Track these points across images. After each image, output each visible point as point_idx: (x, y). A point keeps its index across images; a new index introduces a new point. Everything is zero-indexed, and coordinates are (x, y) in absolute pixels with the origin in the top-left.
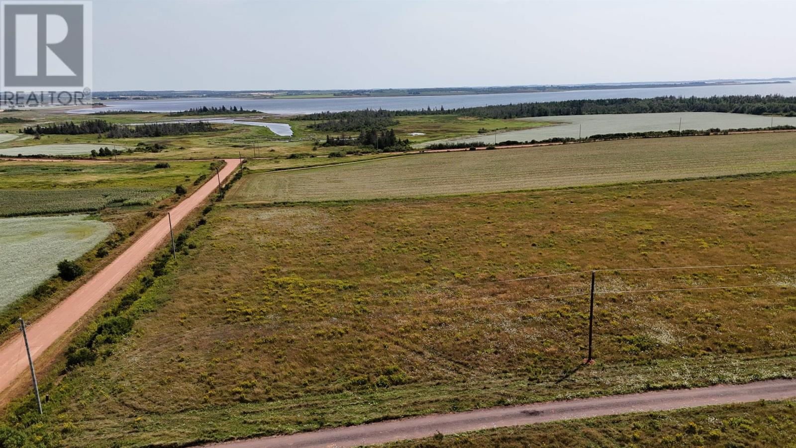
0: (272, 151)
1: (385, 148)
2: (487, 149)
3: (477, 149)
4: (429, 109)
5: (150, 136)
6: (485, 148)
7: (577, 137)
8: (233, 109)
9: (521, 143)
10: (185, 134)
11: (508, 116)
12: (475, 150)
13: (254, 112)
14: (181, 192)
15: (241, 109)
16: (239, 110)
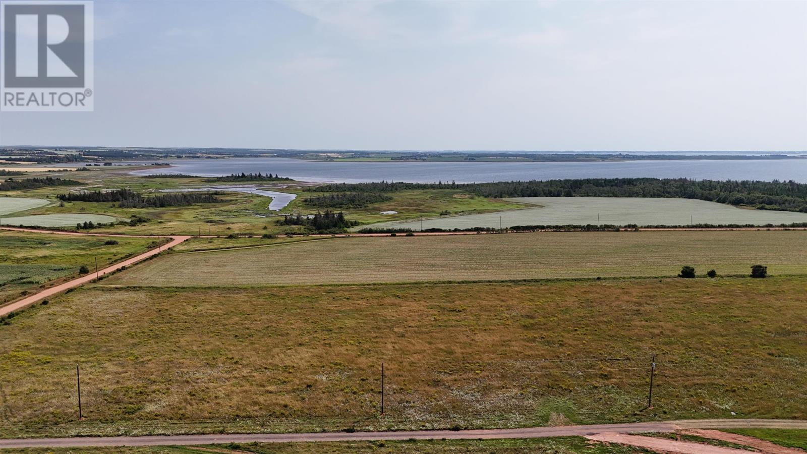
0: (229, 228)
1: (320, 230)
2: (407, 236)
3: (397, 234)
4: (440, 183)
5: (156, 206)
6: (405, 234)
7: (497, 227)
8: (269, 175)
9: (445, 231)
10: (188, 205)
11: (499, 194)
12: (395, 236)
13: (287, 179)
14: (84, 271)
15: (277, 176)
16: (274, 176)
